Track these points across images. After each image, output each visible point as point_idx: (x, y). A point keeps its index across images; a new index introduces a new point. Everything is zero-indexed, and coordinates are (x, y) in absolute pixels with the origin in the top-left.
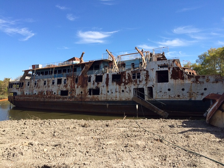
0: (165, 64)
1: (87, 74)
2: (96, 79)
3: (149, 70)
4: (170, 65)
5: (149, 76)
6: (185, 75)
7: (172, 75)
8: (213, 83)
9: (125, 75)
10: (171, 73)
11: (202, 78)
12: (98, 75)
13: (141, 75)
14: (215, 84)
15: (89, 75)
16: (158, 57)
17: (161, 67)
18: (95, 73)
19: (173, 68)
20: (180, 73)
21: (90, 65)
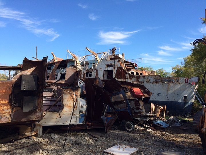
0: (111, 63)
1: (56, 72)
2: (61, 76)
3: (99, 70)
4: (115, 65)
5: (98, 74)
6: (127, 75)
7: (116, 75)
8: (153, 83)
9: (81, 73)
10: (116, 73)
11: (142, 78)
12: (63, 73)
13: (92, 73)
14: (155, 84)
15: (56, 73)
16: (111, 58)
17: (108, 66)
18: (61, 71)
19: (118, 68)
20: (123, 72)
21: (58, 64)
